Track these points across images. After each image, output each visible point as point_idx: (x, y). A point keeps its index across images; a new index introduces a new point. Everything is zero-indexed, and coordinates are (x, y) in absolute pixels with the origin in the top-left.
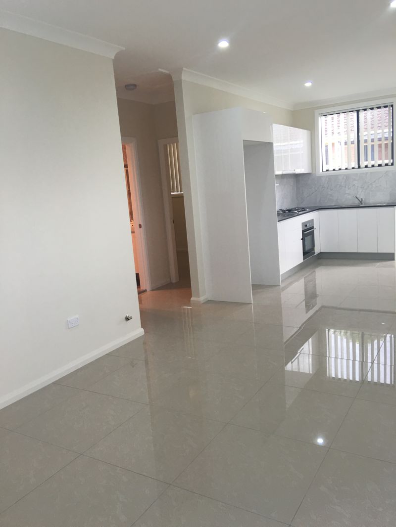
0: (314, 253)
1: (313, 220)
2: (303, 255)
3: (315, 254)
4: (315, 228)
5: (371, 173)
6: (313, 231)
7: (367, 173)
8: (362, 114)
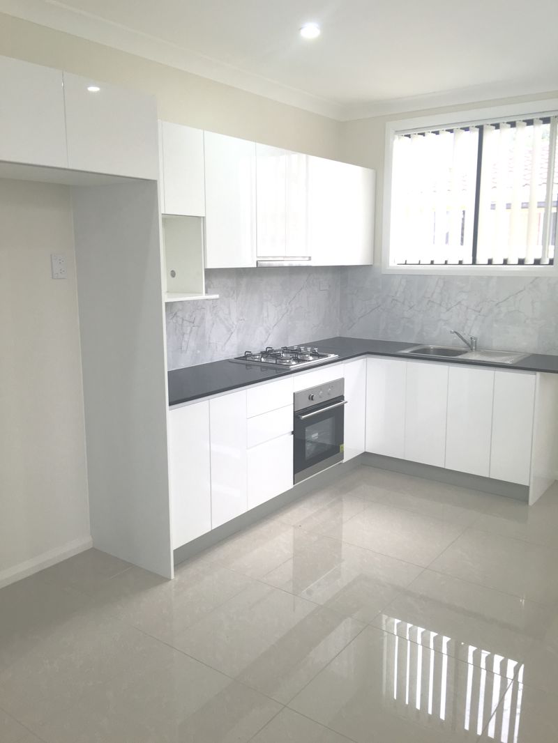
0: (342, 458)
1: (342, 381)
2: (295, 472)
3: (344, 461)
4: (346, 399)
5: (499, 277)
6: (343, 406)
7: (490, 278)
8: (491, 135)
